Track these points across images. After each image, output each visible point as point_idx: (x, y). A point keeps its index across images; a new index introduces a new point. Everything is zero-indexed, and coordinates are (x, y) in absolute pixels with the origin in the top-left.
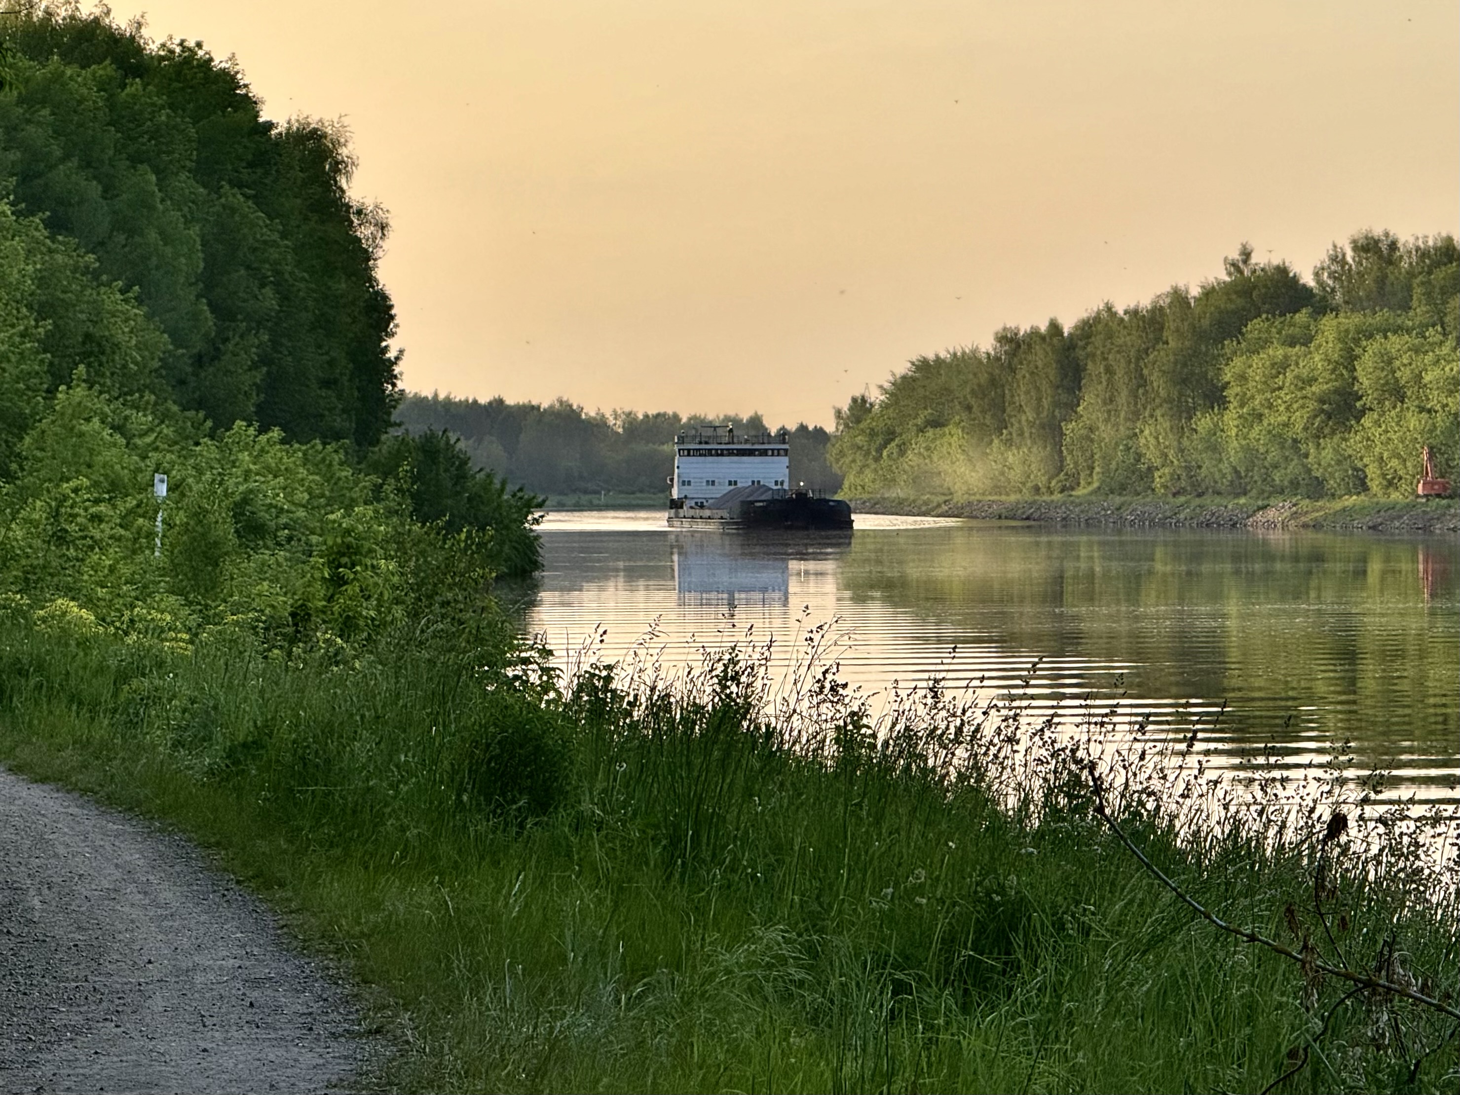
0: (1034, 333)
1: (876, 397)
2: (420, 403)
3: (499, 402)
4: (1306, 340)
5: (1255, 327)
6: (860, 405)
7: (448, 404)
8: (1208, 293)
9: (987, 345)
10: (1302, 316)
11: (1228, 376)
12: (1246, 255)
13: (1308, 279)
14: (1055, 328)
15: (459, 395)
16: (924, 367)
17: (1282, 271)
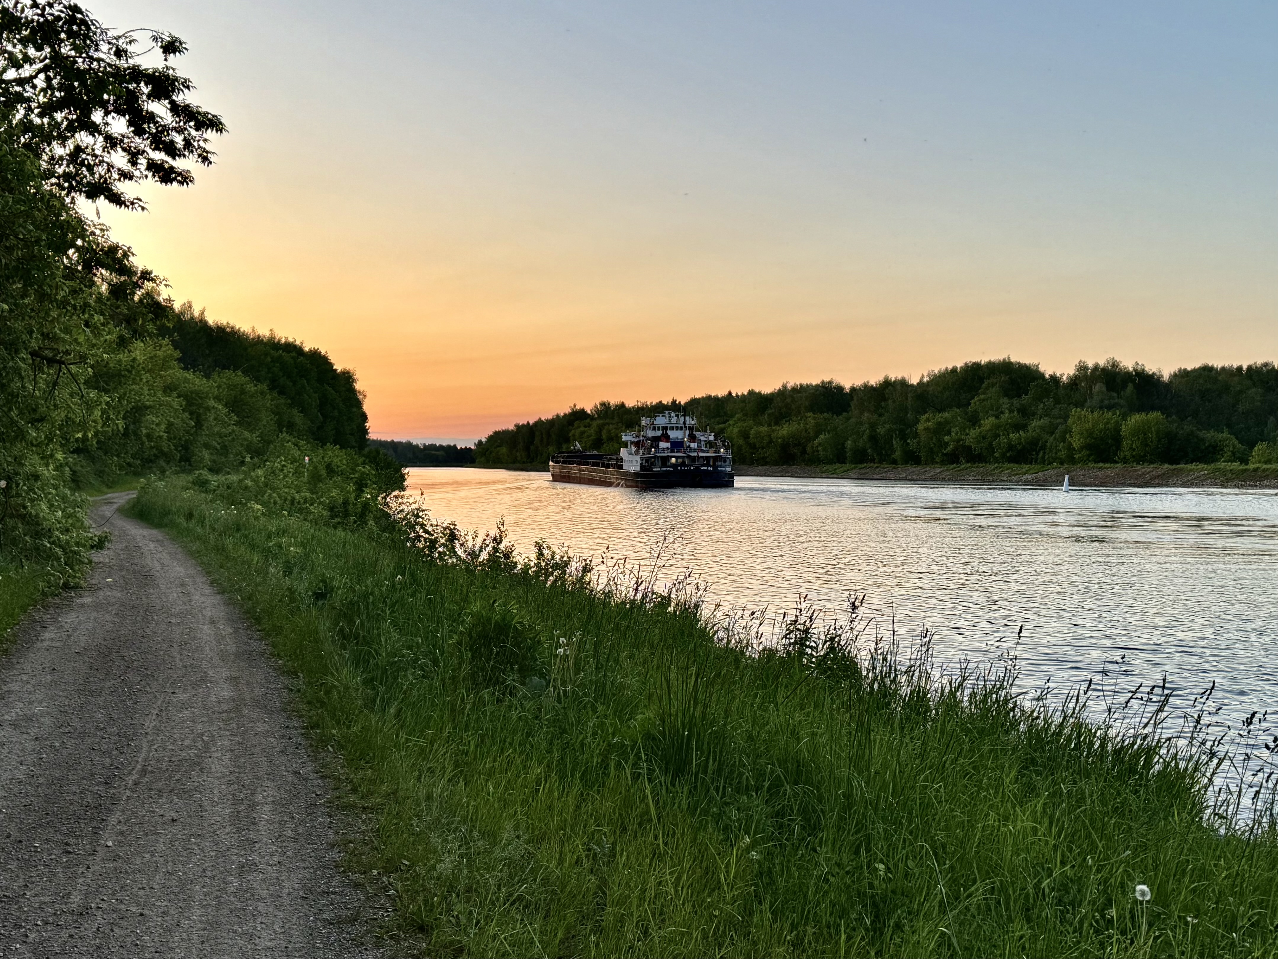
0: (523, 425)
1: (484, 440)
2: (374, 441)
3: (393, 441)
4: (589, 426)
5: (576, 424)
6: (480, 442)
7: (380, 441)
8: (565, 415)
9: (511, 427)
10: (588, 420)
11: (570, 434)
12: (575, 405)
13: (589, 412)
14: (528, 423)
15: (383, 439)
16: (496, 433)
17: (583, 410)
